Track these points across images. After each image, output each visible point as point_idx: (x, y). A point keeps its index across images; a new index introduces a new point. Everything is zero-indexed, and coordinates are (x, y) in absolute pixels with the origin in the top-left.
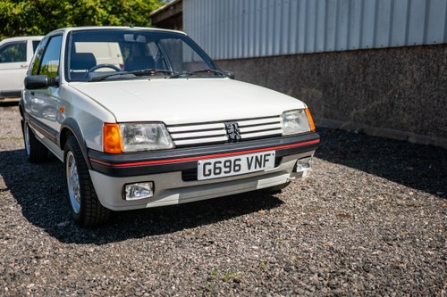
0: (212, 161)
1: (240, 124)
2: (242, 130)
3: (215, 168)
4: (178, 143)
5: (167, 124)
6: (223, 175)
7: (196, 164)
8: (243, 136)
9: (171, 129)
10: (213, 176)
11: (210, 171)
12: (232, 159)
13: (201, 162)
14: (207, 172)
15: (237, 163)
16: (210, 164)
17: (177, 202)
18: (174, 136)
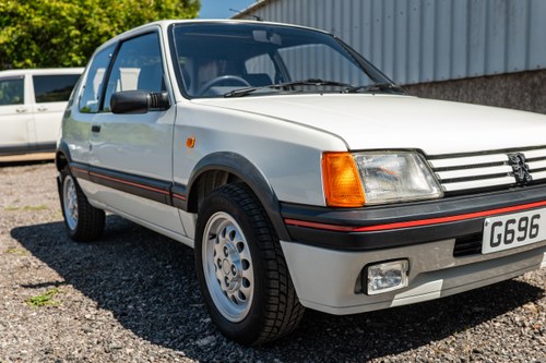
0: (504, 219)
1: (528, 155)
2: (532, 166)
3: (507, 232)
4: (450, 187)
5: (428, 153)
6: (516, 243)
7: (482, 224)
8: (535, 176)
9: (436, 164)
10: (503, 246)
11: (499, 236)
12: (529, 214)
13: (490, 221)
14: (495, 240)
15: (536, 221)
16: (500, 224)
17: (437, 295)
18: (443, 175)
